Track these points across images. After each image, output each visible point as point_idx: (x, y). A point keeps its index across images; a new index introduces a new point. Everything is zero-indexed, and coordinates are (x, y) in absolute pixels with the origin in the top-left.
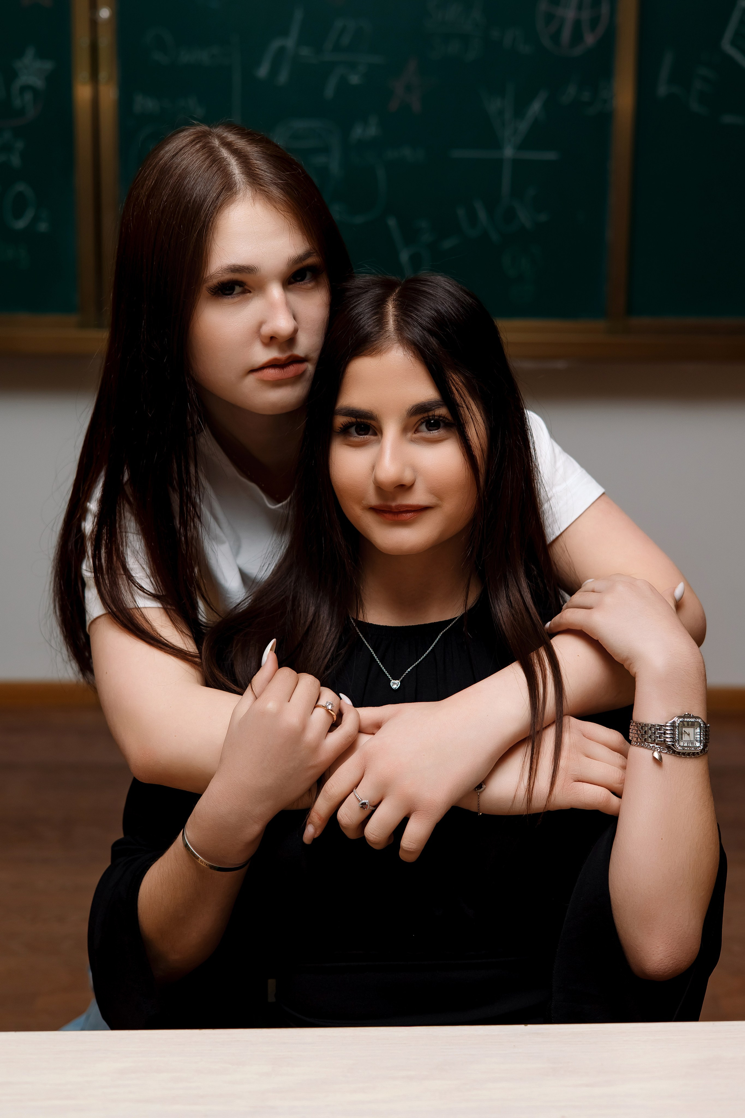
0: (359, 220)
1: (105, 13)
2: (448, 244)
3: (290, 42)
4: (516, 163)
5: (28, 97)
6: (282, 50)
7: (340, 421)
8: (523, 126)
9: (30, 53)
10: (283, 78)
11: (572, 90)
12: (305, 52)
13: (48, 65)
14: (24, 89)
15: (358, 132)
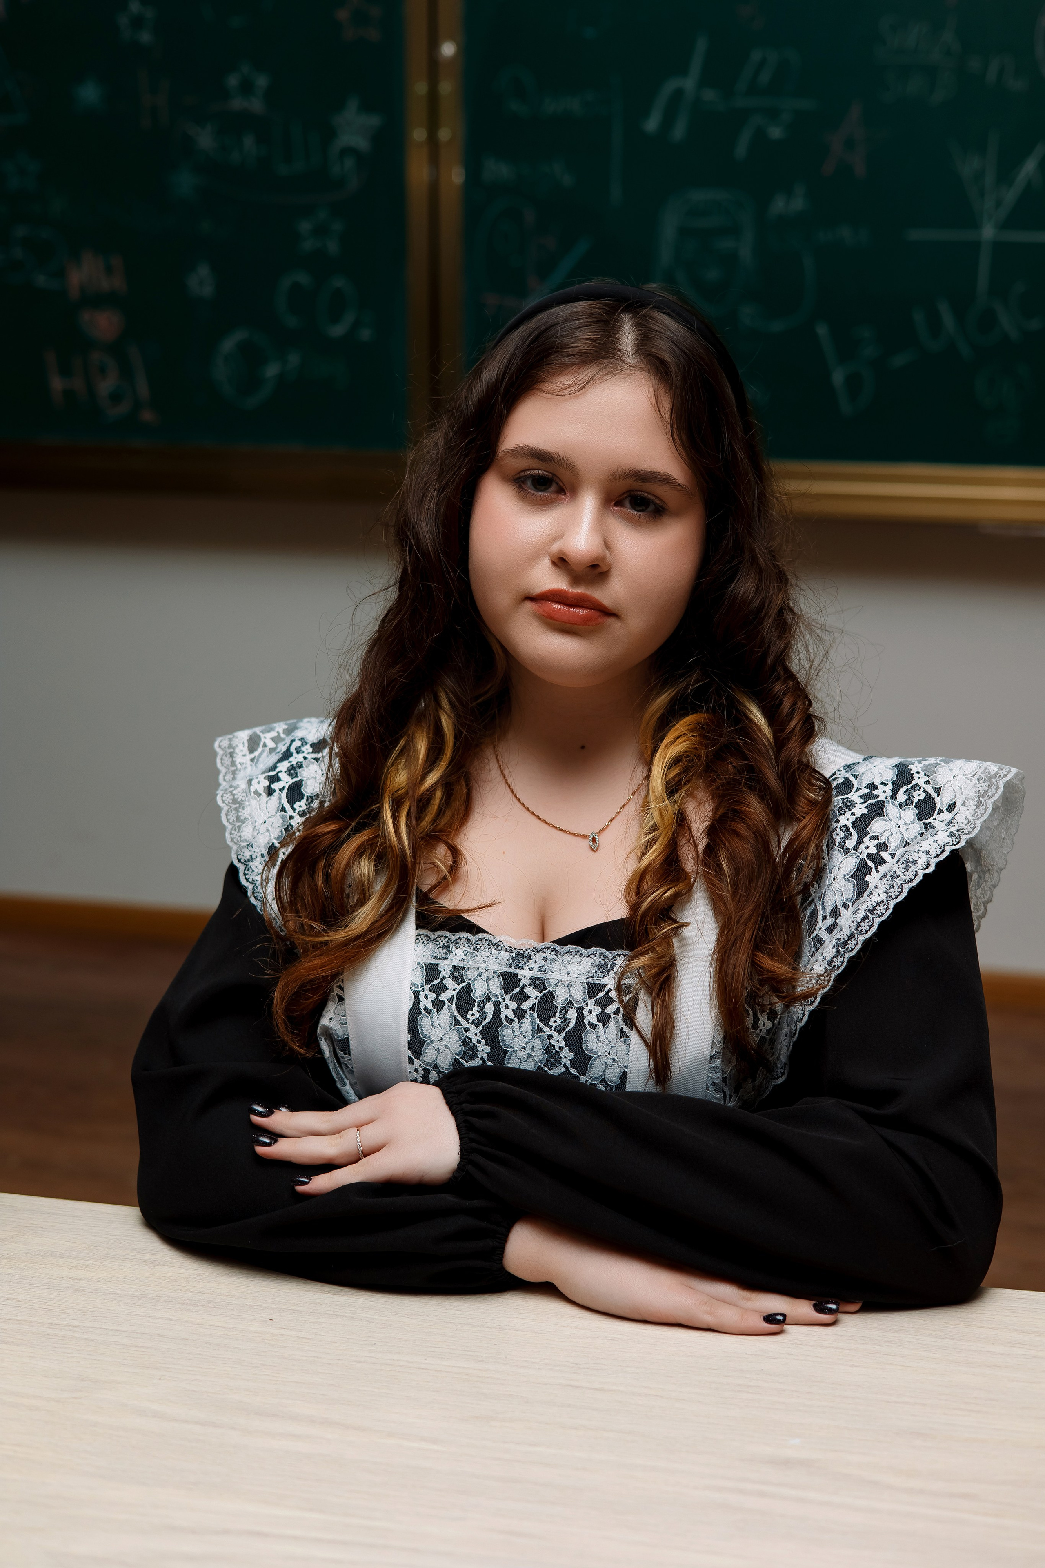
0: (777, 326)
1: (448, 49)
2: (899, 360)
3: (689, 84)
4: (998, 247)
5: (349, 163)
6: (678, 94)
8: (1010, 196)
9: (353, 105)
10: (679, 132)
12: (709, 95)
13: (374, 121)
14: (348, 151)
15: (779, 205)
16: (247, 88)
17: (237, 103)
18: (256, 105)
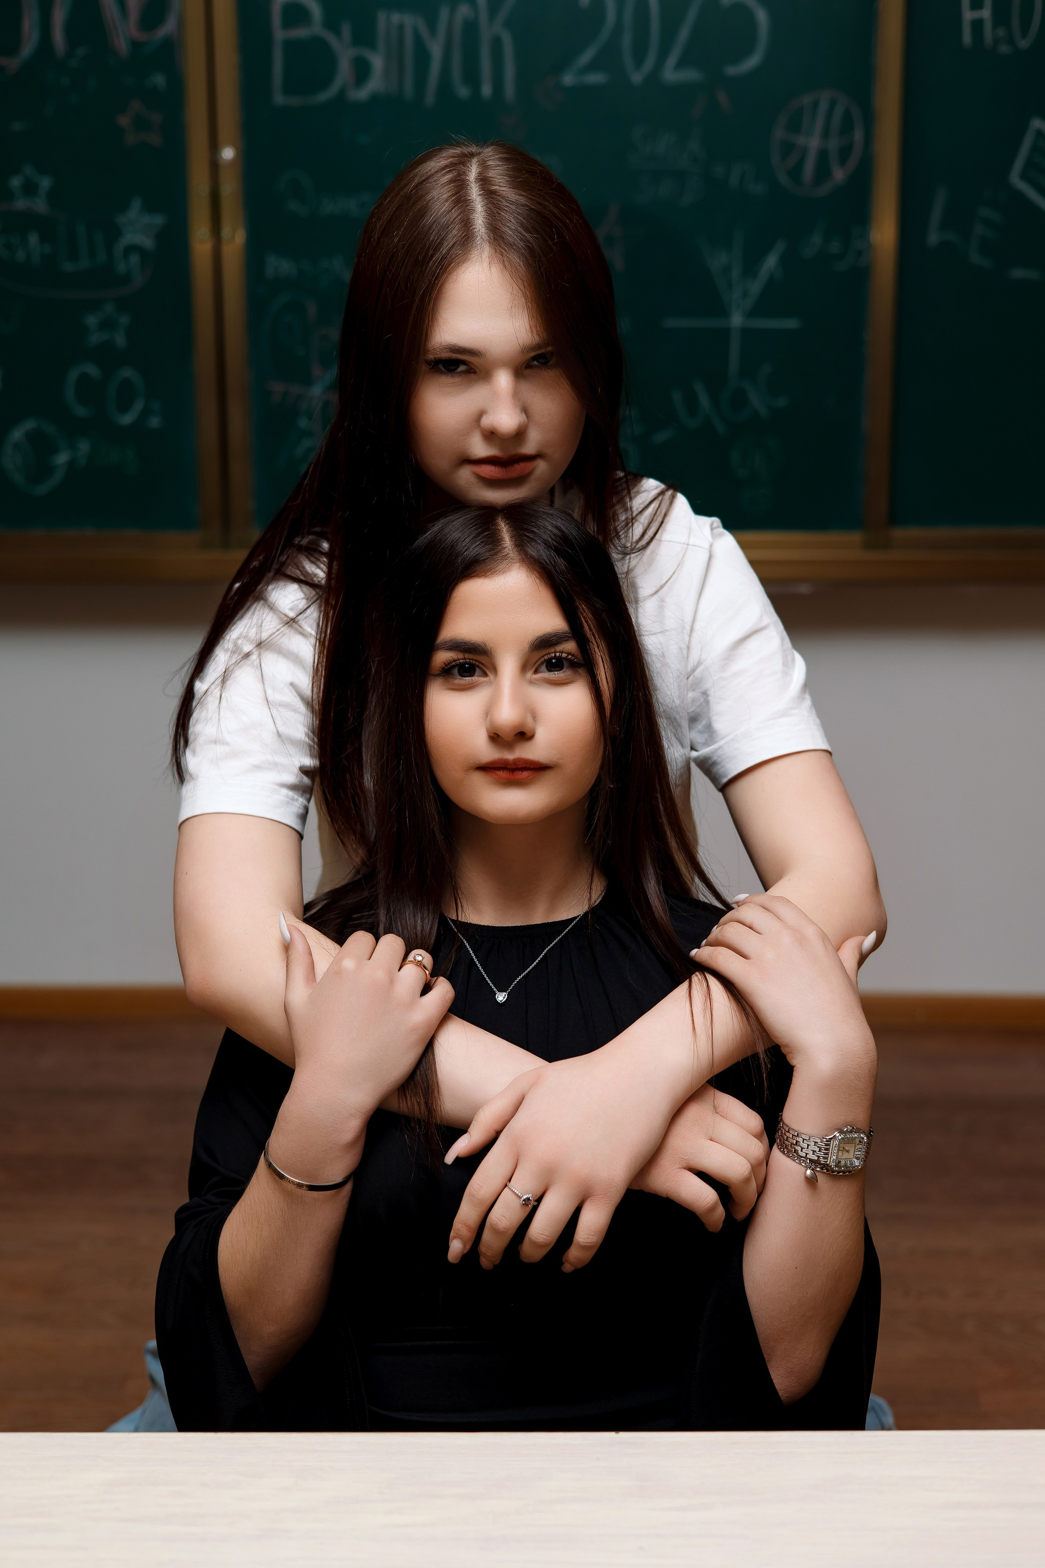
1: (228, 154)
2: (660, 437)
4: (746, 332)
5: (134, 259)
7: (442, 657)
8: (756, 287)
9: (136, 204)
11: (817, 239)
13: (158, 220)
14: (130, 249)
16: (30, 189)
17: (21, 204)
18: (40, 205)
